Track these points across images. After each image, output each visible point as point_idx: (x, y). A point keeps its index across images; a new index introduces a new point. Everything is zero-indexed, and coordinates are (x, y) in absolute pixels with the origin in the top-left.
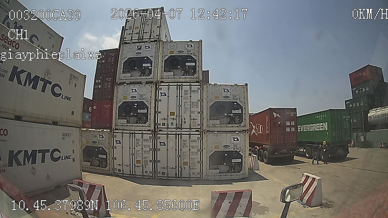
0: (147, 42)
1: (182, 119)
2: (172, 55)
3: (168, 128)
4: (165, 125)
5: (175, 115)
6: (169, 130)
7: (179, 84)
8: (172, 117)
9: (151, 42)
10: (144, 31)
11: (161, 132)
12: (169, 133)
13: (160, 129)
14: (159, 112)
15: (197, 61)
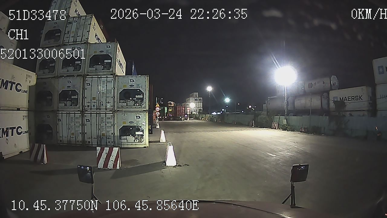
0: (79, 44)
1: (100, 102)
2: (96, 54)
3: (91, 109)
4: (89, 107)
5: (96, 99)
6: (92, 110)
7: (99, 76)
8: (94, 101)
9: (82, 44)
10: (77, 35)
11: (86, 112)
12: (92, 112)
13: (86, 110)
14: (85, 98)
15: (113, 59)
